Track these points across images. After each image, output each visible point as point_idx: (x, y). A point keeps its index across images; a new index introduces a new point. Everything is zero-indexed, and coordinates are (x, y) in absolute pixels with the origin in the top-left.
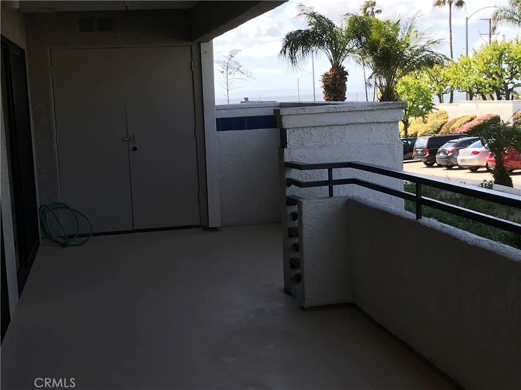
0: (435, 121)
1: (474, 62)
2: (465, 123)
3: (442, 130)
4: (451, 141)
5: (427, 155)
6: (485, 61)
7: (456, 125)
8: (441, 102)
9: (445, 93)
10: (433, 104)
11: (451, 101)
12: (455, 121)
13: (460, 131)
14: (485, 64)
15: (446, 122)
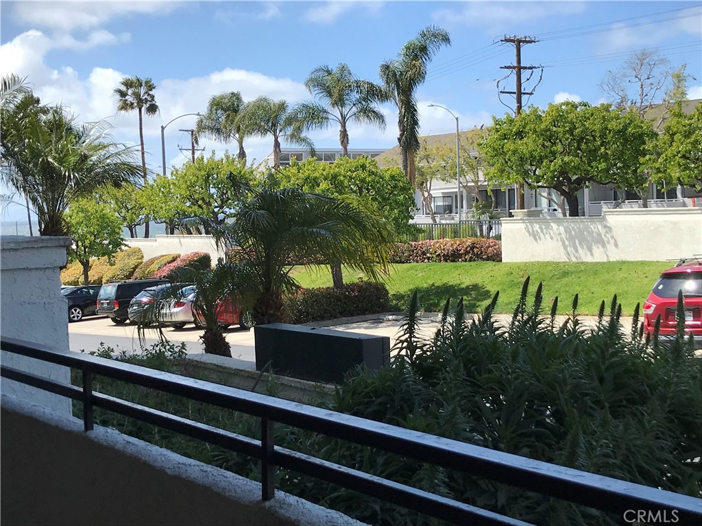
0: (126, 262)
1: (174, 184)
2: (166, 264)
3: (135, 274)
4: (147, 289)
5: (116, 309)
6: (188, 183)
7: (154, 267)
8: (132, 237)
9: (138, 225)
10: (122, 239)
11: (147, 236)
12: (152, 261)
13: (159, 275)
14: (188, 187)
15: (141, 263)
